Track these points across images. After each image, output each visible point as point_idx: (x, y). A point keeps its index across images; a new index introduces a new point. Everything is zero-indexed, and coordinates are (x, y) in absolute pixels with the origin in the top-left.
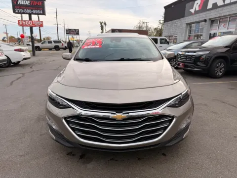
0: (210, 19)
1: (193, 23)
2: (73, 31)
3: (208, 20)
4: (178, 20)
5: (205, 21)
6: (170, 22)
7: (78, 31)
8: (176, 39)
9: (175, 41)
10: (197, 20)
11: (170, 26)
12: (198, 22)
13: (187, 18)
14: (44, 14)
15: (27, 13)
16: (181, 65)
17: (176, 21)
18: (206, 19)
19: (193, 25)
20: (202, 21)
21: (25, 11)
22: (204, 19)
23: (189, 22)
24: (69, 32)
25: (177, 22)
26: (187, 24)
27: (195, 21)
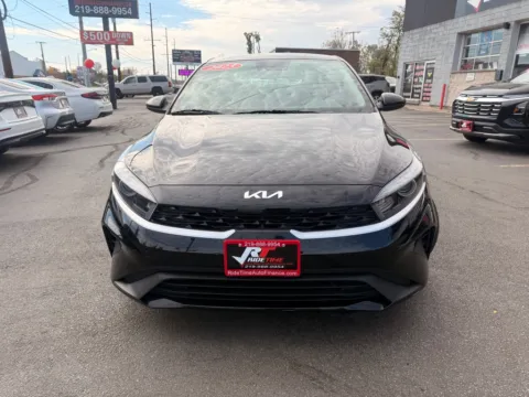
0: (517, 22)
1: (475, 32)
2: (186, 55)
3: (512, 24)
4: (437, 25)
5: (507, 26)
6: (419, 30)
7: (200, 56)
8: (433, 69)
9: (429, 74)
10: (487, 24)
11: (420, 40)
12: (486, 30)
13: (461, 19)
14: (135, 15)
15: (98, 15)
16: (464, 125)
17: (433, 26)
18: (507, 20)
19: (473, 36)
20: (498, 27)
21: (96, 10)
22: (503, 21)
23: (466, 29)
24: (179, 56)
25: (437, 30)
26: (460, 34)
27: (479, 26)
